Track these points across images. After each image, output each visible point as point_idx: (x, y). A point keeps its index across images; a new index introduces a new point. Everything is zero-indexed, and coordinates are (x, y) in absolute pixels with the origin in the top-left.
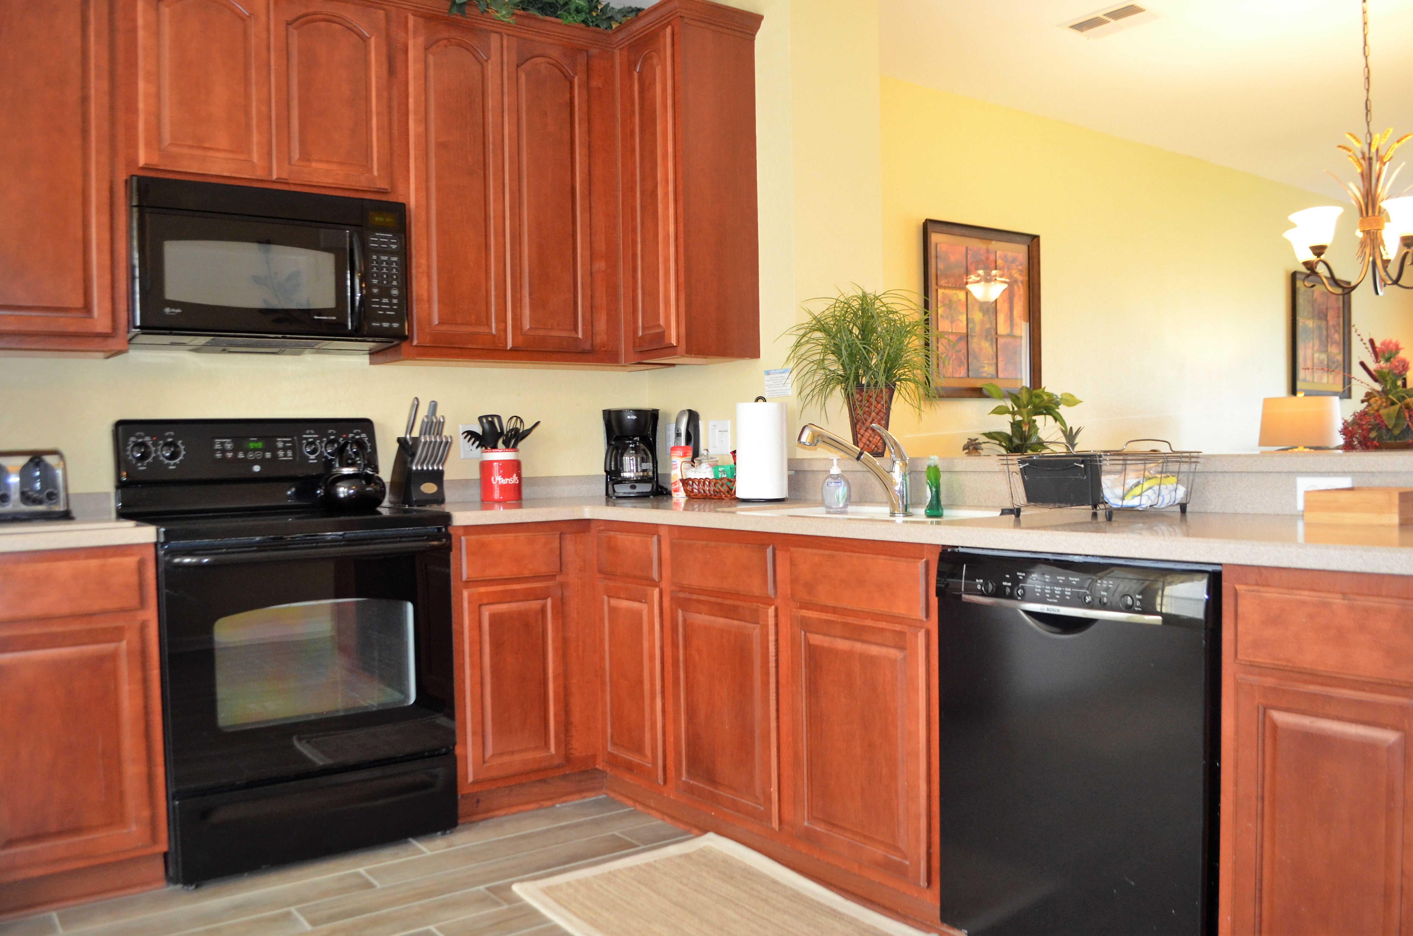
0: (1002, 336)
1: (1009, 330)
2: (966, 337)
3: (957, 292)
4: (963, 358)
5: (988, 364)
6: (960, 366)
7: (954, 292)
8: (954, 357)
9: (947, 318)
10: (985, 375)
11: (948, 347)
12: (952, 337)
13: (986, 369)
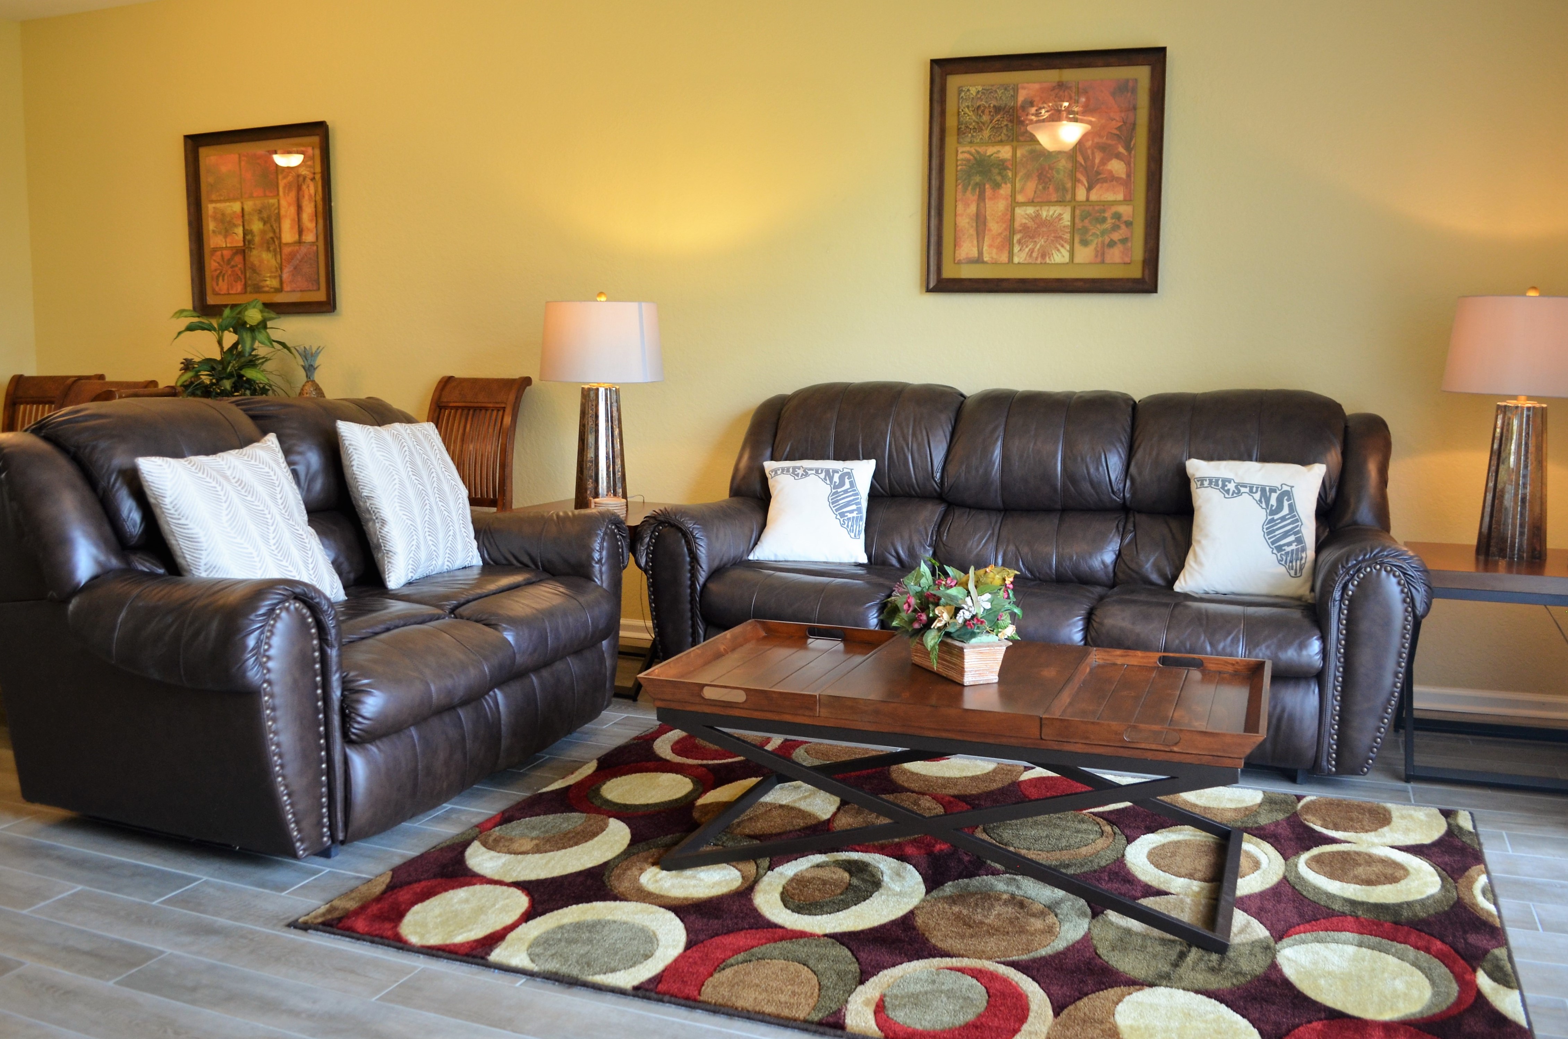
0: (287, 244)
1: (297, 236)
2: (243, 251)
3: (231, 204)
4: (239, 273)
5: (270, 277)
6: (236, 282)
7: (228, 204)
8: (230, 272)
9: (220, 233)
10: (267, 289)
11: (222, 263)
12: (225, 252)
13: (268, 283)
